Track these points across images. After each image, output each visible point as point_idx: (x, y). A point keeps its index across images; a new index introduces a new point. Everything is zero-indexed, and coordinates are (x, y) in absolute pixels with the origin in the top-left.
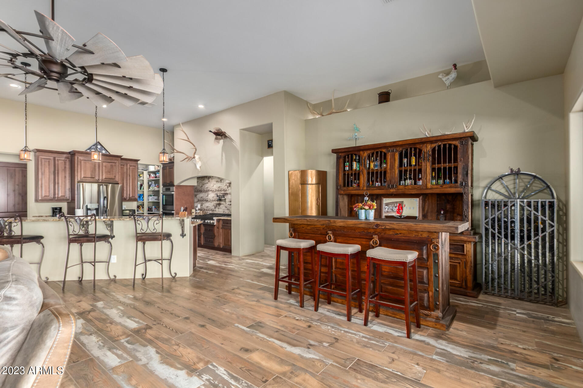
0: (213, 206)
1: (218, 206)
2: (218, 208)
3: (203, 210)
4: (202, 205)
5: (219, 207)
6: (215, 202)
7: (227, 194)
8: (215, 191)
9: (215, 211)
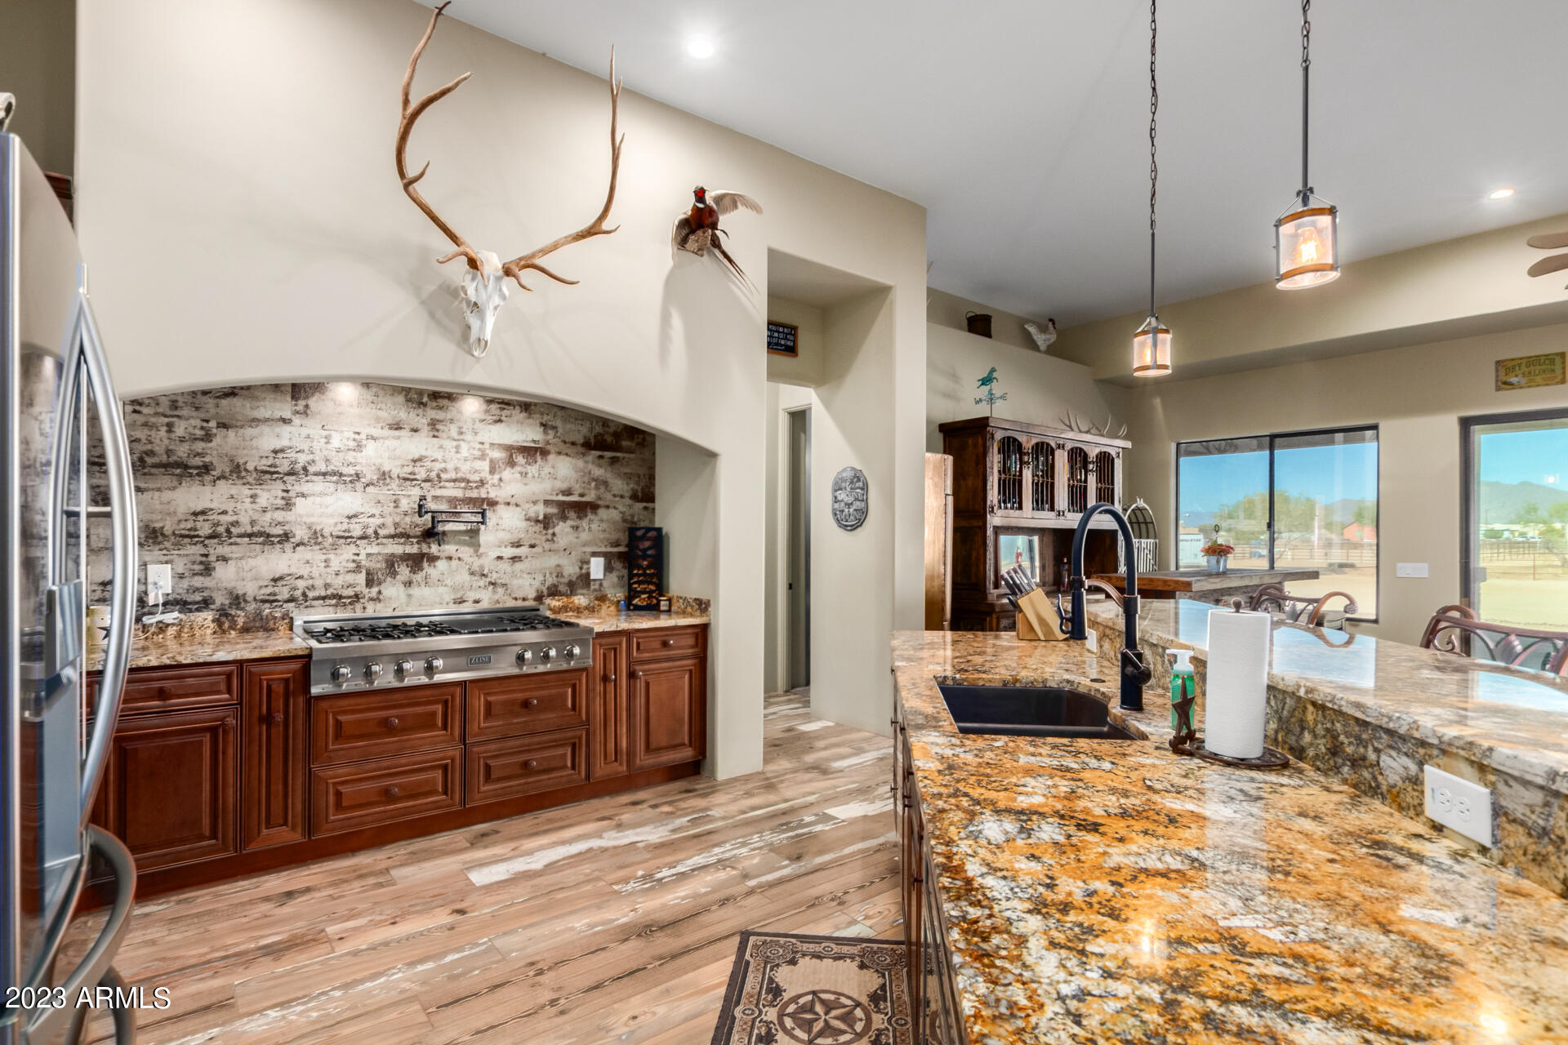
0: (358, 568)
1: (404, 571)
2: (408, 584)
3: (220, 599)
4: (207, 570)
5: (419, 577)
6: (374, 549)
7: (493, 503)
8: (370, 475)
9: (376, 600)
